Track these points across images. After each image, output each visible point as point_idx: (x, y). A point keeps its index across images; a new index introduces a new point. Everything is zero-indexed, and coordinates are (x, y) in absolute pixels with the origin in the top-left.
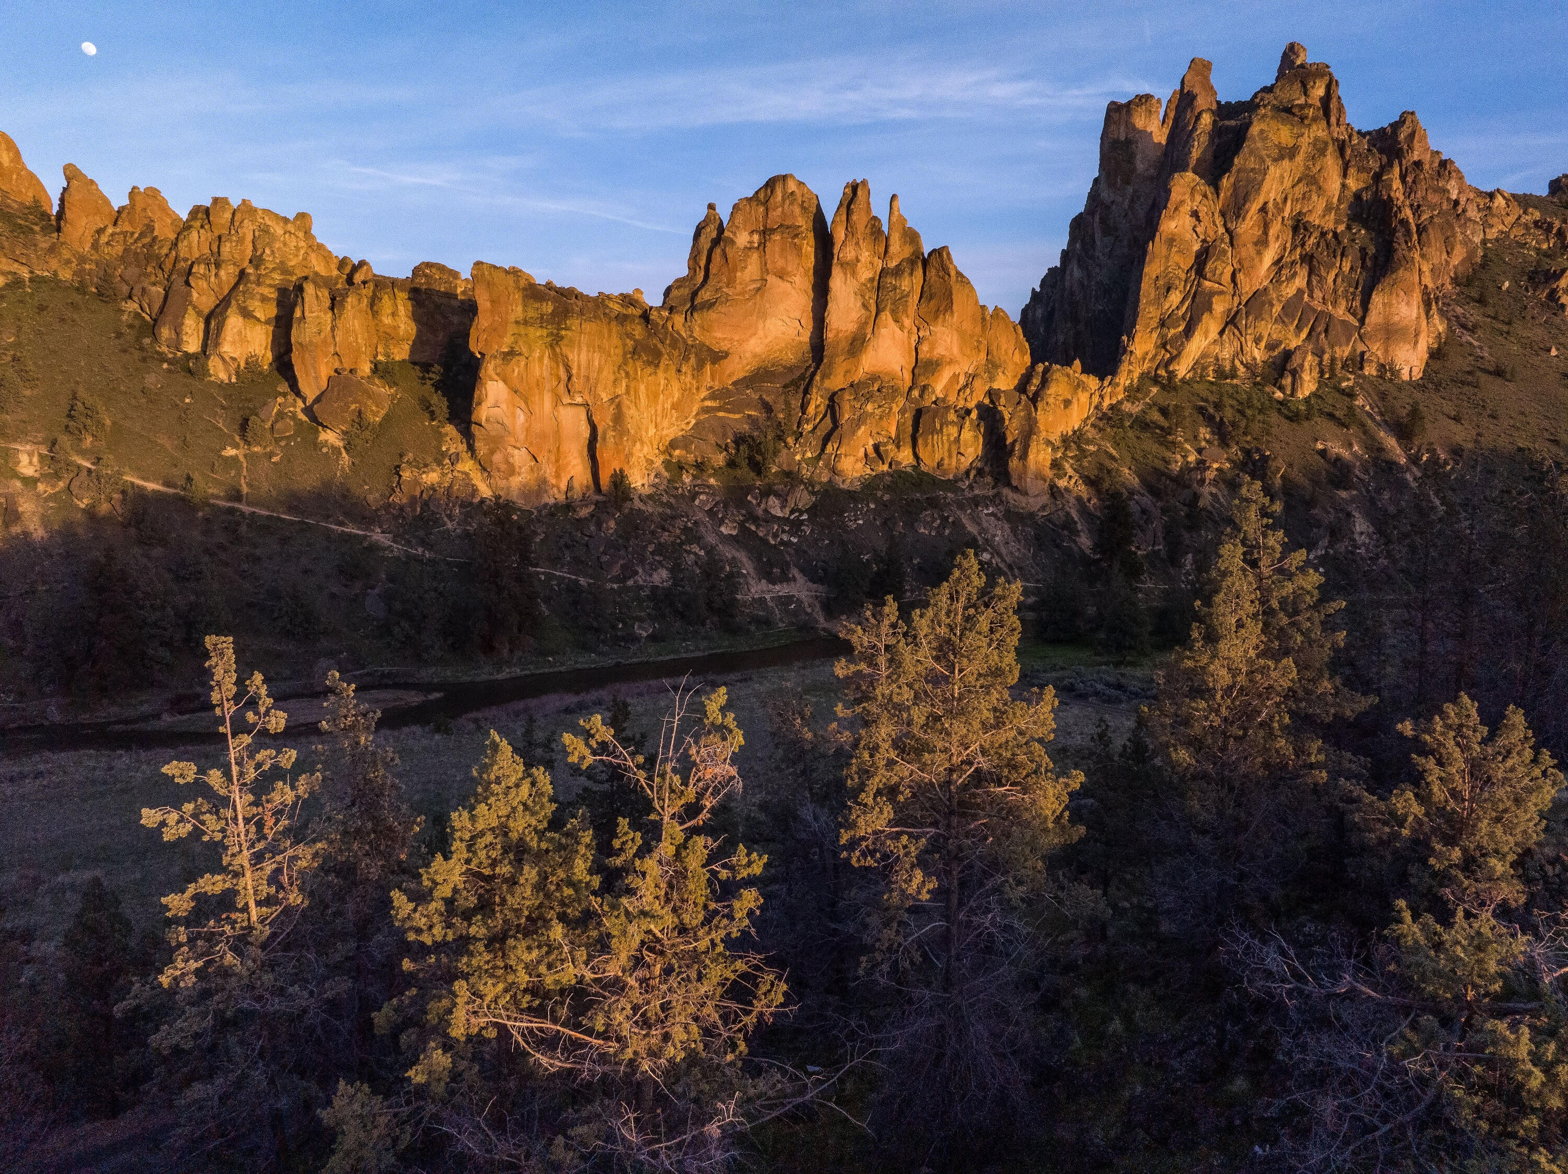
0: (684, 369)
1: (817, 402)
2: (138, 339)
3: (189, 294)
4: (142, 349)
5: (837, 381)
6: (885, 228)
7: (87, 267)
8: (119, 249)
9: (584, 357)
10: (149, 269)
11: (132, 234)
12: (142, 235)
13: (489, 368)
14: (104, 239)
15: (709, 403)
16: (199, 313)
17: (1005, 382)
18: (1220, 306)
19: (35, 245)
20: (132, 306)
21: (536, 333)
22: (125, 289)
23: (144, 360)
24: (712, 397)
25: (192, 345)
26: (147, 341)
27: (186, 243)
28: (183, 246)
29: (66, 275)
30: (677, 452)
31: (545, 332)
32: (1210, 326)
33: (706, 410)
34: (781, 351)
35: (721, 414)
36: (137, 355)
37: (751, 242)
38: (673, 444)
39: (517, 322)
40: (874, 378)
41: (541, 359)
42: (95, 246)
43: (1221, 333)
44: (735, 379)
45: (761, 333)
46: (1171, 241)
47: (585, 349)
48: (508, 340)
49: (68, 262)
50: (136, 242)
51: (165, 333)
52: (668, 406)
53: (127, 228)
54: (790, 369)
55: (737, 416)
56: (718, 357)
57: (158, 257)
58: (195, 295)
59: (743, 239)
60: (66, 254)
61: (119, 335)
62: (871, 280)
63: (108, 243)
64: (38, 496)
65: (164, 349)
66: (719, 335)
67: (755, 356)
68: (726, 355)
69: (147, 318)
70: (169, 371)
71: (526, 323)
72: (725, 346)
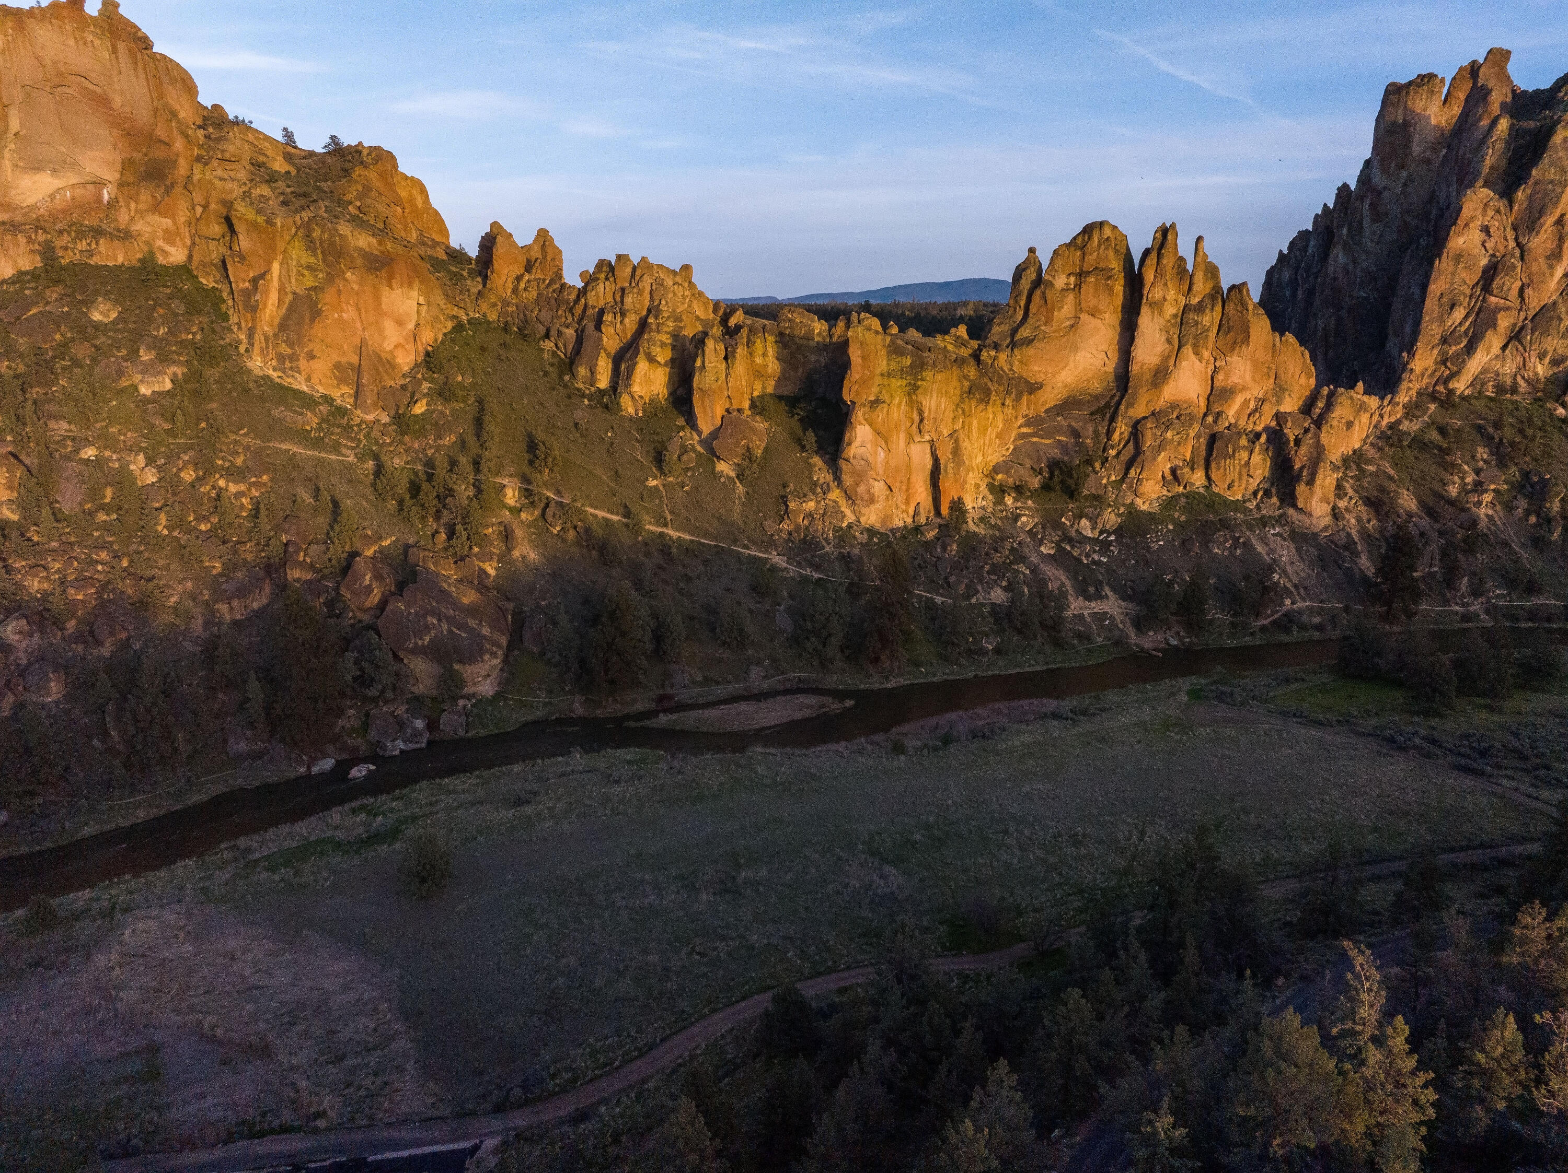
0: (1008, 402)
1: (1122, 429)
2: (561, 377)
3: (601, 339)
4: (565, 386)
5: (1140, 410)
6: (1190, 267)
7: (510, 309)
8: (533, 294)
9: (933, 403)
10: (560, 312)
11: (544, 280)
12: (552, 282)
13: (859, 415)
14: (522, 285)
15: (1024, 430)
16: (608, 355)
17: (1290, 405)
18: (1504, 322)
19: (468, 290)
20: (548, 345)
21: (897, 383)
22: (542, 330)
23: (569, 397)
24: (1028, 424)
25: (603, 382)
26: (567, 378)
27: (593, 293)
28: (591, 295)
29: (492, 316)
30: (999, 476)
31: (904, 383)
32: (1494, 341)
33: (1022, 436)
34: (1088, 380)
35: (1034, 439)
36: (563, 392)
37: (1067, 284)
38: (996, 469)
39: (882, 375)
40: (1173, 406)
41: (899, 405)
42: (515, 291)
43: (1504, 348)
44: (1047, 406)
45: (1071, 365)
46: (1458, 258)
47: (935, 395)
48: (875, 390)
49: (494, 305)
50: (547, 287)
51: (582, 371)
52: (994, 436)
53: (540, 275)
54: (1096, 398)
55: (1048, 441)
56: (1034, 388)
57: (567, 302)
58: (605, 339)
59: (1060, 281)
60: (493, 298)
61: (546, 374)
62: (1175, 316)
63: (525, 289)
64: (522, 522)
65: (580, 385)
66: (1036, 368)
67: (1066, 386)
68: (1040, 386)
69: (562, 356)
70: (590, 407)
71: (889, 375)
72: (1040, 378)
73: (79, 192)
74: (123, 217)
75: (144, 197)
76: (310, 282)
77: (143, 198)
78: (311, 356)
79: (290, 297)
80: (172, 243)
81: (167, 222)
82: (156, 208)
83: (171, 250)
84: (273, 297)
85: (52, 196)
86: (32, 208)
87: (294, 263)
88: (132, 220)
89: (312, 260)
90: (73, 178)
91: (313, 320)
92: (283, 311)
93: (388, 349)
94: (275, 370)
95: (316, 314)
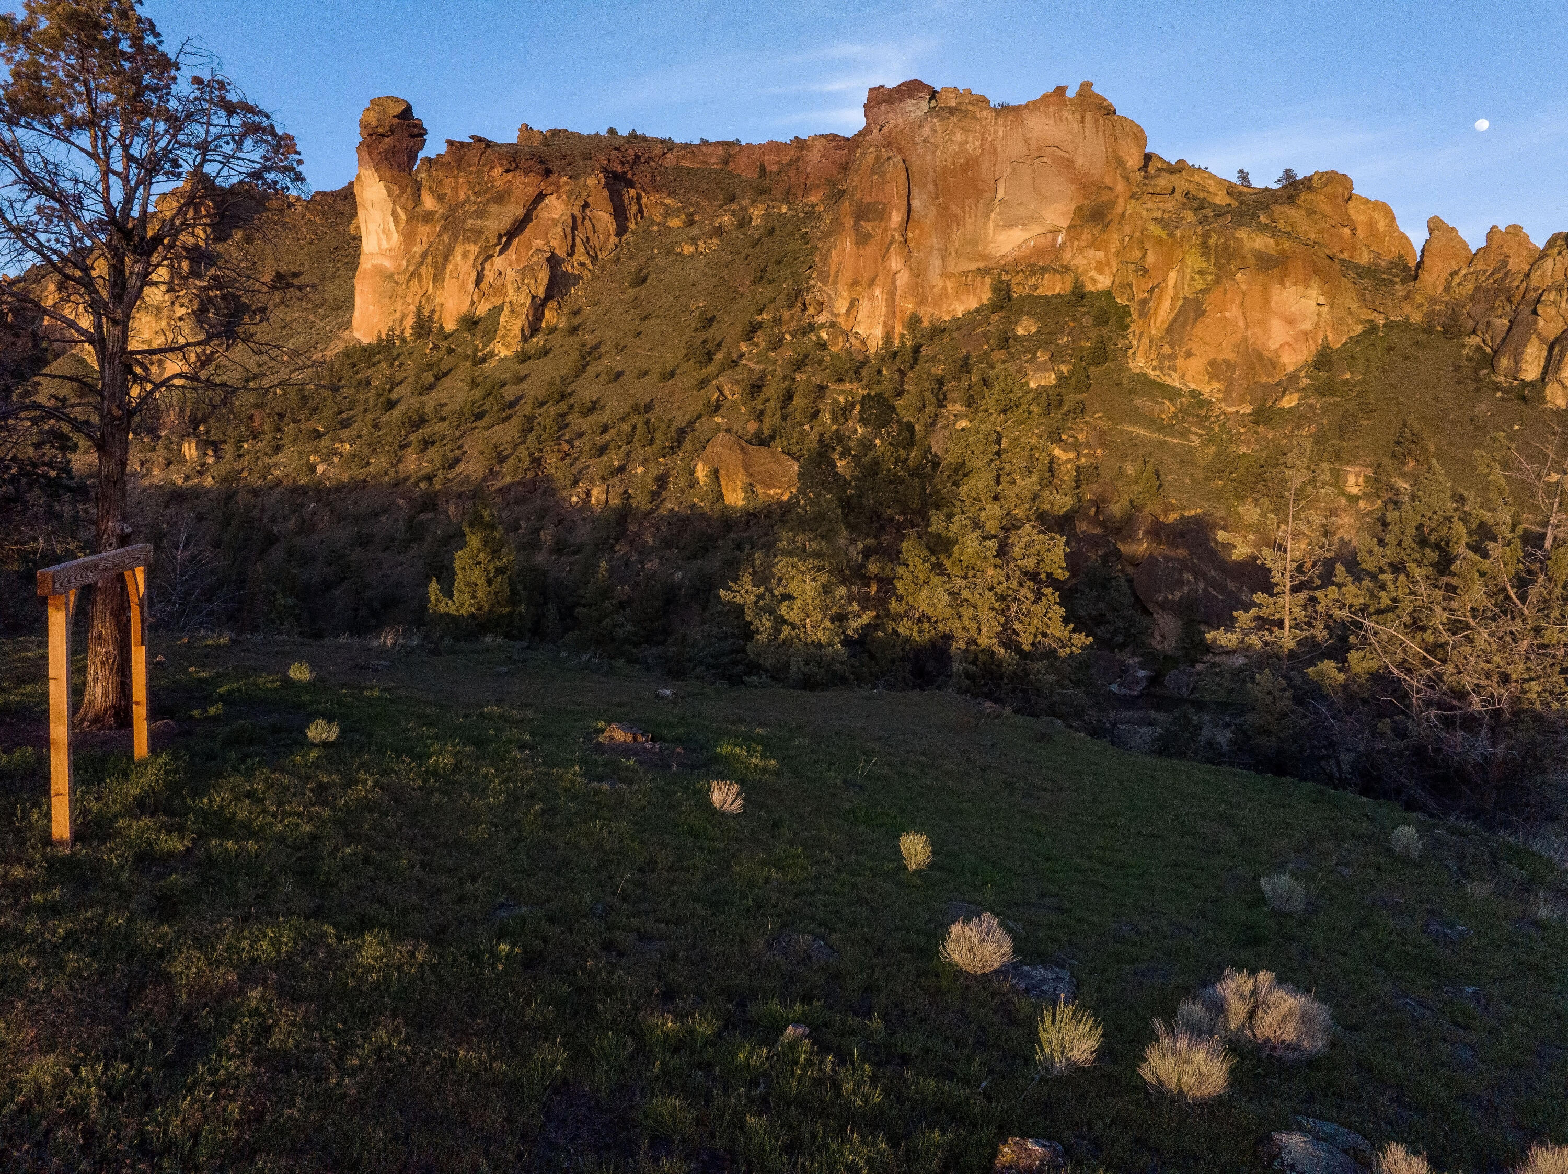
2: (1476, 371)
3: (1535, 322)
4: (1477, 380)
7: (1437, 308)
8: (1470, 288)
10: (1497, 303)
11: (1486, 271)
12: (1495, 271)
14: (1457, 280)
16: (1543, 341)
19: (1393, 294)
20: (1475, 340)
22: (1470, 324)
23: (1478, 389)
25: (1531, 373)
26: (1485, 372)
27: (1538, 272)
28: (1536, 275)
29: (1416, 318)
36: (1472, 385)
42: (1447, 289)
49: (1421, 305)
50: (1487, 279)
51: (1504, 362)
53: (1481, 266)
57: (1508, 290)
58: (1541, 322)
60: (1419, 298)
61: (1457, 368)
63: (1460, 284)
64: (1359, 511)
65: (1501, 379)
69: (1489, 350)
70: (1502, 399)
73: (1041, 240)
74: (1067, 255)
75: (1086, 235)
76: (1199, 285)
77: (1084, 236)
78: (1189, 354)
79: (1181, 302)
80: (1100, 271)
81: (1100, 255)
82: (1094, 244)
83: (1101, 278)
84: (1166, 304)
85: (1020, 246)
86: (1002, 257)
87: (1189, 270)
88: (1073, 256)
89: (1205, 265)
90: (1037, 229)
91: (1195, 320)
92: (1173, 315)
93: (1273, 347)
94: (1154, 369)
95: (1200, 313)
